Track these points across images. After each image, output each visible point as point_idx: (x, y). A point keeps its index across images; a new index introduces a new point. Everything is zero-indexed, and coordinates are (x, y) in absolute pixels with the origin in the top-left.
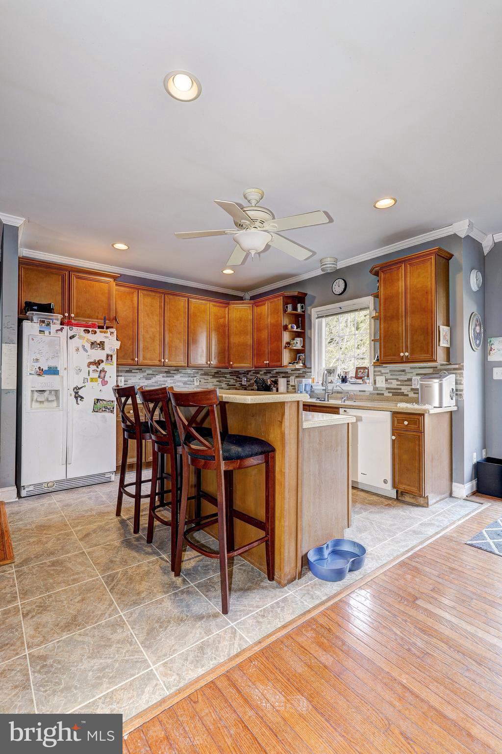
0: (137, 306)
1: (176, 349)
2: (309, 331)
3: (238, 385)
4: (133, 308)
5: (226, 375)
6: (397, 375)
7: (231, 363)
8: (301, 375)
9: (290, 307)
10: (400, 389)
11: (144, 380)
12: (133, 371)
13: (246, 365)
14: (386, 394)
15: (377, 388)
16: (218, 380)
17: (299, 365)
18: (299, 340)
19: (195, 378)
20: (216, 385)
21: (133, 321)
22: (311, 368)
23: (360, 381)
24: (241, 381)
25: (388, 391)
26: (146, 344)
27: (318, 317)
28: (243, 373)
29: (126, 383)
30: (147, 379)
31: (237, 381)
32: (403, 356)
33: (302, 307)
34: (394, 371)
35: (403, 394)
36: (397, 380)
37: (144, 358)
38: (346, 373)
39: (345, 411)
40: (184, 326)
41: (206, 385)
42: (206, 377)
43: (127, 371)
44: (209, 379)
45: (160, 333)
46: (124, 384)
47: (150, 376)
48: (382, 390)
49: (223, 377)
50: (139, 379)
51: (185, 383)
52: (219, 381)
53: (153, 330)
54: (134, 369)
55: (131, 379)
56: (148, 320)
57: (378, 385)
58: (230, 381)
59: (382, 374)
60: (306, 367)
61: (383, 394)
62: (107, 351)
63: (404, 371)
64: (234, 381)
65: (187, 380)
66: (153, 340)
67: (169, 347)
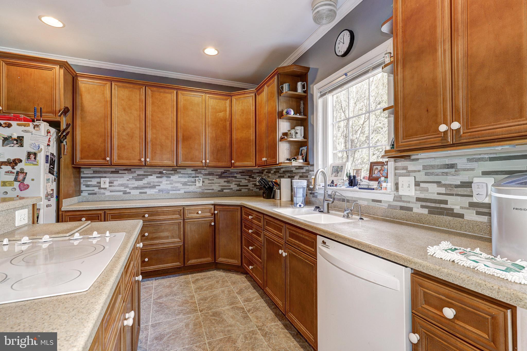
0: (109, 99)
1: (161, 146)
2: (312, 116)
3: (251, 186)
4: (107, 102)
5: (235, 175)
6: (437, 175)
7: (233, 161)
8: (305, 174)
9: (286, 87)
10: (446, 202)
12: (120, 172)
13: (249, 163)
14: (418, 209)
15: (400, 197)
16: (226, 180)
17: (300, 162)
18: (300, 129)
19: (197, 179)
20: (222, 186)
21: (106, 117)
22: (313, 165)
23: (374, 184)
24: (256, 181)
25: (419, 204)
26: (122, 142)
27: (322, 96)
28: (257, 173)
29: (111, 184)
30: (137, 180)
31: (249, 181)
32: (446, 132)
33: (303, 87)
34: (433, 167)
35: (450, 213)
36: (439, 183)
37: (119, 157)
38: (358, 171)
39: (324, 242)
40: (173, 121)
41: (212, 186)
42: (210, 177)
43: (112, 172)
44: (215, 179)
45: (140, 128)
46: (110, 186)
47: (141, 177)
48: (409, 202)
49: (232, 177)
50: (128, 180)
51: (185, 184)
52: (228, 182)
53: (131, 126)
54: (121, 170)
55: (117, 181)
56: (124, 115)
57: (401, 192)
58: (241, 181)
59: (408, 173)
60: (309, 164)
61: (410, 209)
62: (29, 148)
63: (452, 166)
64: (247, 181)
65: (186, 180)
66: (132, 137)
67: (152, 145)
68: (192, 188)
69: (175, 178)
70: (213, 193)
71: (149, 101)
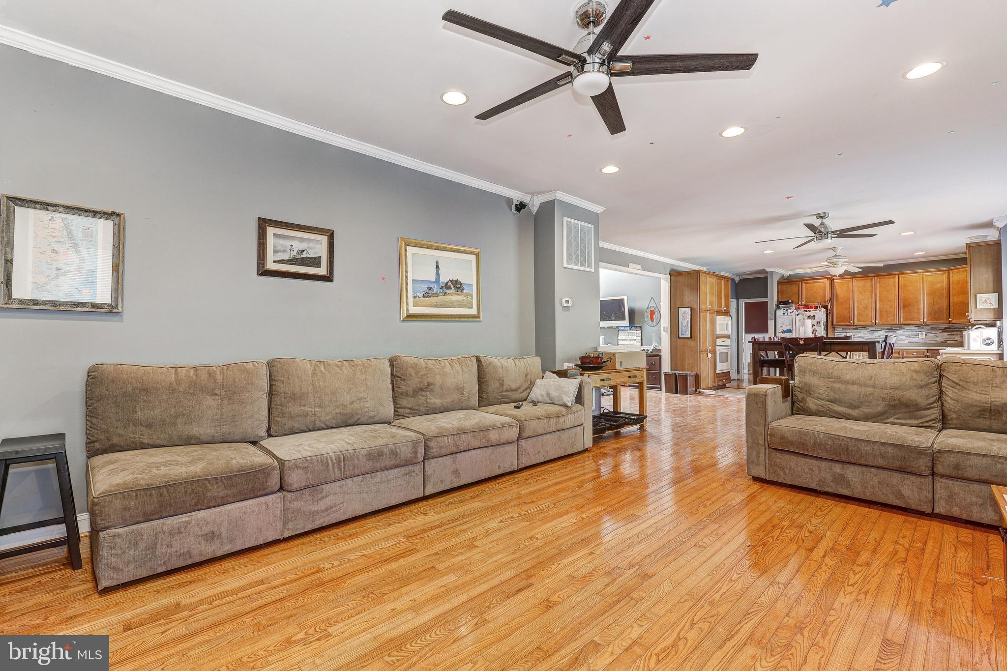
0: (852, 289)
1: (887, 312)
11: (868, 335)
19: (920, 333)
21: (850, 298)
26: (860, 311)
30: (870, 334)
37: (859, 320)
40: (895, 296)
42: (933, 332)
44: (938, 333)
45: (872, 303)
50: (864, 334)
51: (908, 336)
53: (865, 302)
56: (861, 296)
62: (817, 320)
65: (910, 334)
66: (866, 308)
67: (880, 312)
68: (915, 340)
69: (900, 332)
70: (936, 344)
71: (877, 285)
